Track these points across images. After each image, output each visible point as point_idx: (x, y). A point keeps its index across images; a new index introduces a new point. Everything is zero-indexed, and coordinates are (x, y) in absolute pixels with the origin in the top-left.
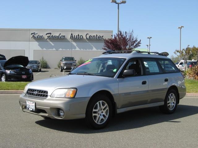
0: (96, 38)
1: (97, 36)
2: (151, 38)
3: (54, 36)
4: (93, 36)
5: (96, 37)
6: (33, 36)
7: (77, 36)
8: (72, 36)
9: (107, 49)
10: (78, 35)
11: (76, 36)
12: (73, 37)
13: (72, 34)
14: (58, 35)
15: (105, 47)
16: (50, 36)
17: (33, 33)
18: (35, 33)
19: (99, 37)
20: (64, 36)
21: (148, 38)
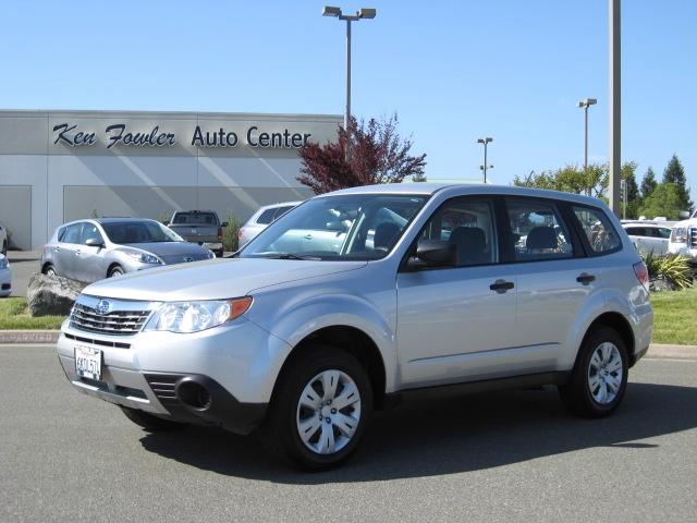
0: (283, 143)
1: (286, 134)
2: (490, 140)
3: (134, 135)
4: (274, 136)
5: (283, 137)
6: (61, 135)
7: (218, 136)
8: (198, 136)
9: (314, 181)
10: (221, 133)
11: (211, 136)
12: (201, 138)
13: (198, 129)
14: (148, 132)
15: (306, 175)
16: (120, 137)
17: (61, 127)
18: (66, 125)
19: (293, 139)
20: (169, 136)
21: (480, 141)
